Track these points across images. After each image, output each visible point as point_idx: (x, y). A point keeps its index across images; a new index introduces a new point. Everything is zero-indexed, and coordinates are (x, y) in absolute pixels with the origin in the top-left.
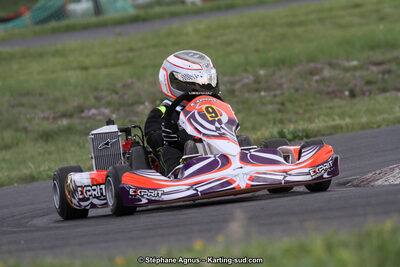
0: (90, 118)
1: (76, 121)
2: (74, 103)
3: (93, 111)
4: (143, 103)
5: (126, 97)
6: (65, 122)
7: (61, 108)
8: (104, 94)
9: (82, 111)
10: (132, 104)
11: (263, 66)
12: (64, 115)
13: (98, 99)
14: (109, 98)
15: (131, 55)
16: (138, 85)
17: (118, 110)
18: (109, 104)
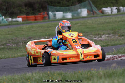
0: (8, 46)
1: (5, 46)
2: (4, 42)
3: (9, 44)
4: (20, 43)
5: (16, 41)
6: (2, 46)
7: (1, 43)
8: (11, 40)
9: (6, 44)
10: (18, 43)
11: (46, 36)
12: (2, 45)
13: (9, 41)
14: (12, 41)
15: (12, 32)
16: (18, 39)
17: (14, 44)
18: (12, 43)
